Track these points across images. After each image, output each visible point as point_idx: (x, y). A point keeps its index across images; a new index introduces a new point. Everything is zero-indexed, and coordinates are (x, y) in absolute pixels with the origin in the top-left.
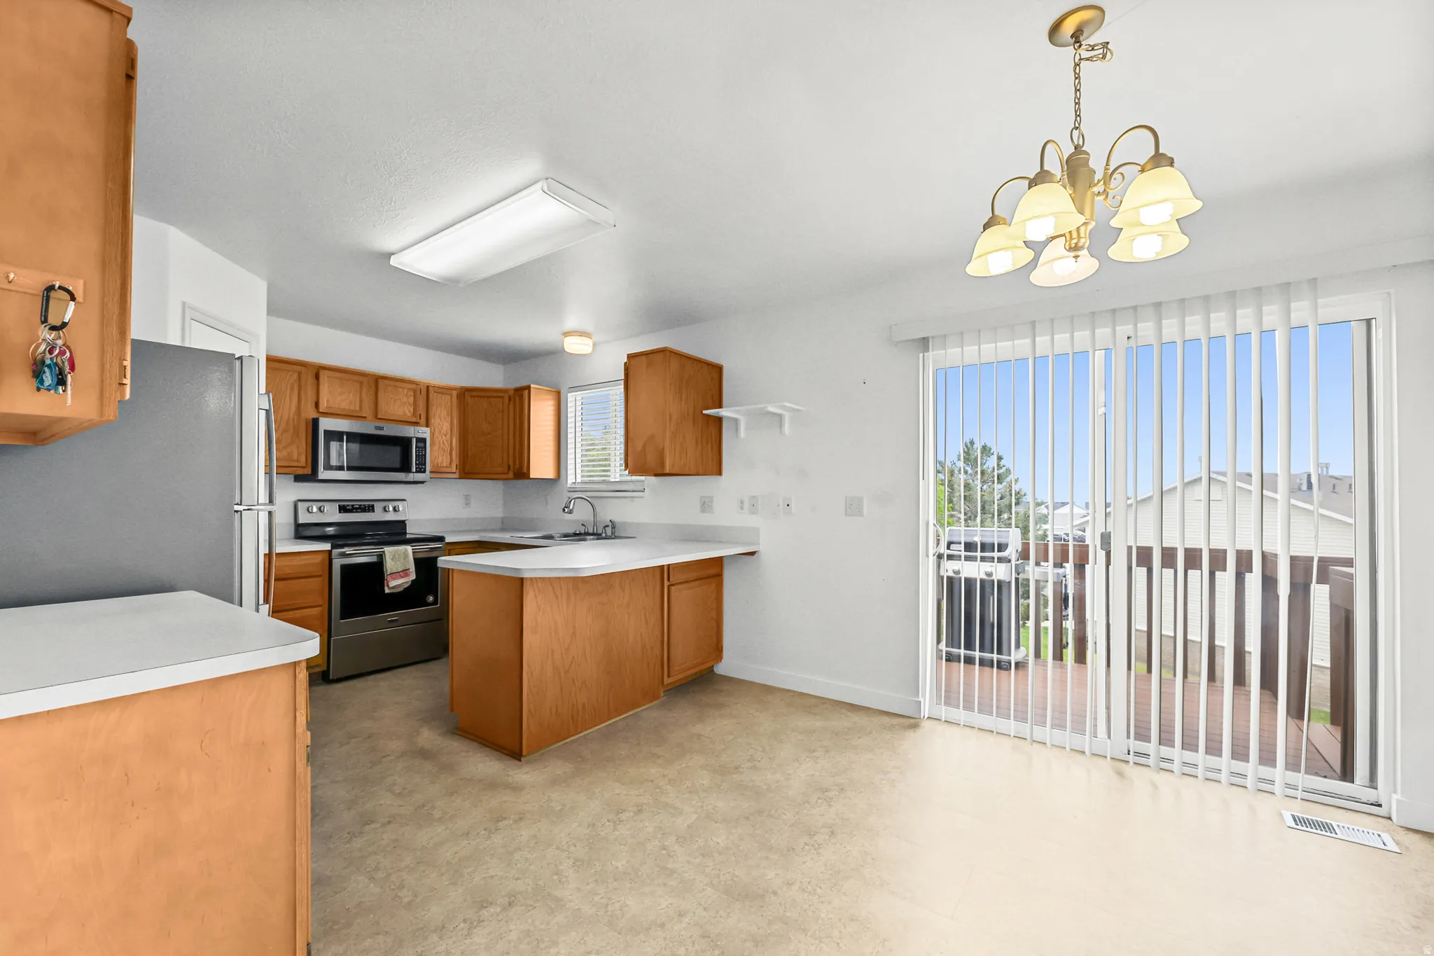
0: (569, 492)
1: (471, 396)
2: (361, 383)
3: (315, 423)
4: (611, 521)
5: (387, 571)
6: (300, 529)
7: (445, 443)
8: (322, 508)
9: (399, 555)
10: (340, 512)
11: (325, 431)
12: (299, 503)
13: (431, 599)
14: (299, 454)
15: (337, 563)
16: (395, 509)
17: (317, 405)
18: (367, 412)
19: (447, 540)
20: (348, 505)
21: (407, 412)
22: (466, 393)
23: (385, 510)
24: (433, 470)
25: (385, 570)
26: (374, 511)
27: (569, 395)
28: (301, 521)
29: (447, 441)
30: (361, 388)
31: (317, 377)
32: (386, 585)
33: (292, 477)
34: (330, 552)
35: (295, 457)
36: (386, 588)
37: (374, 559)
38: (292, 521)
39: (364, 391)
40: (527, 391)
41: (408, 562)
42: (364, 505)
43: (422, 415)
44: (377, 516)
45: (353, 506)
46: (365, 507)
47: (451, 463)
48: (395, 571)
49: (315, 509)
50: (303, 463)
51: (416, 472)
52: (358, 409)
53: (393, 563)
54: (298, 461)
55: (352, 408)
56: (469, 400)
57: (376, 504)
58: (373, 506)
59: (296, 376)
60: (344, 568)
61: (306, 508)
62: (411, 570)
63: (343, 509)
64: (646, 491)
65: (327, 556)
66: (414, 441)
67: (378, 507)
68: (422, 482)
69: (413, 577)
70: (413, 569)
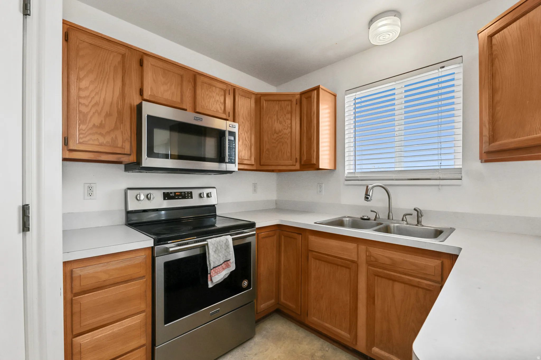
0: (346, 180)
1: (266, 101)
2: (182, 77)
3: (139, 107)
4: (415, 209)
5: (210, 264)
6: (129, 215)
7: (247, 139)
8: (149, 196)
9: (221, 246)
10: (164, 199)
11: (149, 117)
12: (129, 191)
13: (245, 283)
14: (124, 141)
15: (160, 262)
16: (208, 196)
17: (141, 92)
18: (188, 104)
19: (257, 226)
20: (171, 193)
21: (219, 109)
22: (262, 98)
23: (200, 196)
24: (240, 163)
25: (208, 263)
26: (192, 198)
27: (346, 97)
28: (130, 208)
29: (248, 138)
30: (182, 81)
31: (141, 64)
32: (209, 280)
33: (122, 166)
34: (153, 248)
35: (120, 145)
36: (209, 283)
37: (197, 252)
38: (123, 208)
39: (185, 83)
40: (316, 91)
41: (229, 253)
42: (184, 192)
43: (230, 113)
44: (194, 202)
45: (175, 193)
46: (185, 194)
47: (251, 157)
48: (217, 264)
49: (142, 197)
50: (127, 150)
51: (229, 163)
52: (179, 100)
53: (215, 256)
54: (122, 148)
55: (174, 99)
56: (265, 104)
57: (193, 191)
58: (191, 193)
59: (119, 58)
60: (167, 265)
61: (135, 196)
62: (231, 261)
63: (167, 196)
64: (463, 179)
65: (150, 252)
66: (227, 134)
67: (195, 193)
68: (231, 172)
69: (233, 267)
70: (233, 260)
